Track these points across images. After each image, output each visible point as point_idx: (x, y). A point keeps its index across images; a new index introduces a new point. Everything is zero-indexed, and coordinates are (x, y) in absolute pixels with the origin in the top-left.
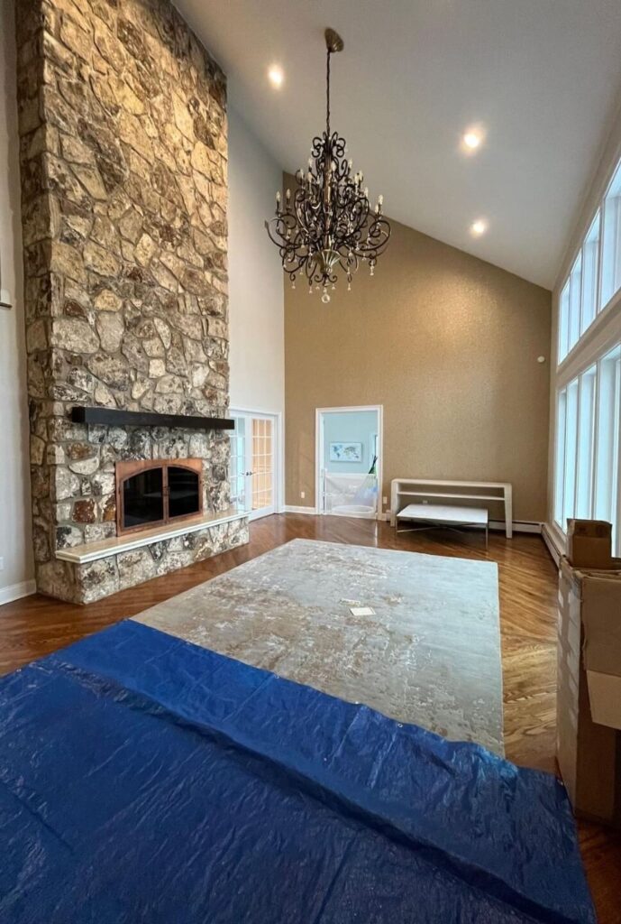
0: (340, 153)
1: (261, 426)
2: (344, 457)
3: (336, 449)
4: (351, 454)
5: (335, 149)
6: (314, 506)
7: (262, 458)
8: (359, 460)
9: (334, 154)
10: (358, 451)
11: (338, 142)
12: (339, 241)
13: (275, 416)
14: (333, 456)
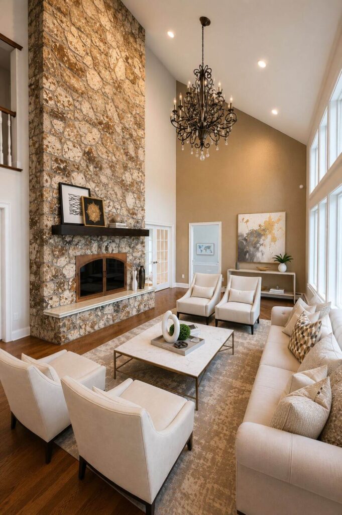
0: (209, 76)
1: (162, 234)
2: (204, 252)
3: (200, 247)
4: (208, 250)
5: (206, 74)
6: (188, 283)
7: (162, 253)
8: (212, 254)
9: (206, 77)
10: (212, 248)
11: (208, 71)
12: (209, 124)
13: (170, 227)
14: (199, 252)
